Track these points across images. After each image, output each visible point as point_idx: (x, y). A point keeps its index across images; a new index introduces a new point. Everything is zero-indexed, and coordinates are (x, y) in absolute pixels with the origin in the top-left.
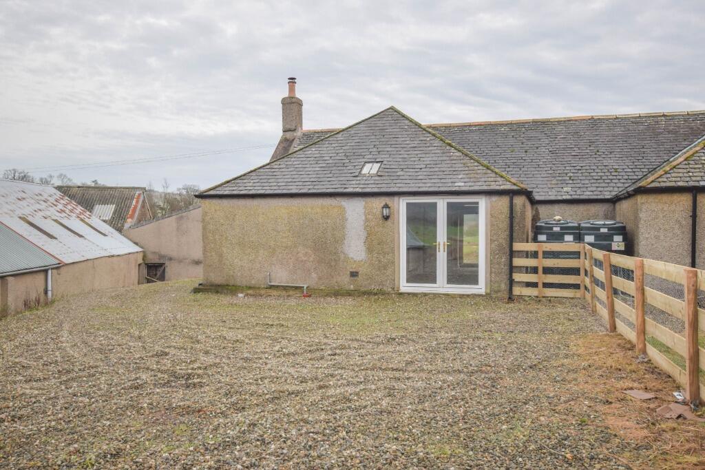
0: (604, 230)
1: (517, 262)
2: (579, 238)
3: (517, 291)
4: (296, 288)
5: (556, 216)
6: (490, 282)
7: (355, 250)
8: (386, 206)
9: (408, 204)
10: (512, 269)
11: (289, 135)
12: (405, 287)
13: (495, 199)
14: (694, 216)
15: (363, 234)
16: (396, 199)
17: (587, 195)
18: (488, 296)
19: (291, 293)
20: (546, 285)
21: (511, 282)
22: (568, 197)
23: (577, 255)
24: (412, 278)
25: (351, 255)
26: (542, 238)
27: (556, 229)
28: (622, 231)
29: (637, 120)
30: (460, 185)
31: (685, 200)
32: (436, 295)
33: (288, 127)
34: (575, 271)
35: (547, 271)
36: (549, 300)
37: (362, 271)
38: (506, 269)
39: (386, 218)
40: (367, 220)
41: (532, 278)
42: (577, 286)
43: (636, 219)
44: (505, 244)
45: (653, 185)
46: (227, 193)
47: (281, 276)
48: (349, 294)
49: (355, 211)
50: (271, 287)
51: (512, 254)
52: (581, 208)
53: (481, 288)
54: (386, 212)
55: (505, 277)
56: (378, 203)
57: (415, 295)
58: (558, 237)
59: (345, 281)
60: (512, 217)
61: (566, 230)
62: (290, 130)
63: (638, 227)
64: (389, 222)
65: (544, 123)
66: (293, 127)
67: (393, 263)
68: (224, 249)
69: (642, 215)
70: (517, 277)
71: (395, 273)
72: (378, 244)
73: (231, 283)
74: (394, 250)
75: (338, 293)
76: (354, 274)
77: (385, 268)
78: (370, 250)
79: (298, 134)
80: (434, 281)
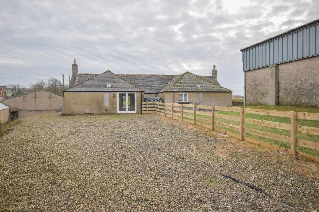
0: (158, 99)
1: (143, 106)
2: (154, 101)
3: (143, 112)
4: (92, 114)
5: (149, 97)
6: (137, 110)
7: (107, 104)
8: (114, 94)
9: (119, 94)
10: (142, 107)
11: (74, 74)
12: (119, 112)
13: (138, 93)
14: (174, 97)
15: (109, 101)
16: (116, 93)
17: (152, 92)
18: (137, 113)
19: (90, 115)
20: (149, 111)
21: (142, 110)
22: (148, 92)
23: (154, 104)
24: (120, 110)
25: (106, 105)
26: (147, 101)
27: (150, 99)
28: (161, 99)
29: (160, 76)
30: (130, 90)
31: (172, 94)
32: (126, 114)
33: (74, 72)
34: (154, 108)
35: (149, 108)
36: (150, 113)
37: (109, 109)
38: (140, 108)
39: (114, 97)
40: (110, 97)
41: (145, 109)
42: (154, 111)
43: (164, 97)
44: (140, 102)
45: (167, 91)
46: (71, 91)
47: (87, 111)
48: (106, 114)
49: (107, 95)
50: (85, 114)
51: (142, 104)
52: (151, 95)
53: (135, 112)
54: (114, 96)
55: (140, 109)
56: (112, 94)
57: (121, 114)
58: (149, 101)
59: (104, 111)
60: (141, 97)
61: (151, 99)
62: (75, 73)
63: (164, 99)
64: (115, 98)
65: (141, 75)
66: (76, 72)
67: (116, 107)
68: (71, 105)
69: (166, 96)
70: (143, 109)
71: (116, 109)
72: (112, 103)
73: (73, 113)
74: (116, 104)
75: (103, 114)
76: (106, 110)
77: (114, 108)
78: (110, 104)
79: (77, 74)
80: (125, 110)
